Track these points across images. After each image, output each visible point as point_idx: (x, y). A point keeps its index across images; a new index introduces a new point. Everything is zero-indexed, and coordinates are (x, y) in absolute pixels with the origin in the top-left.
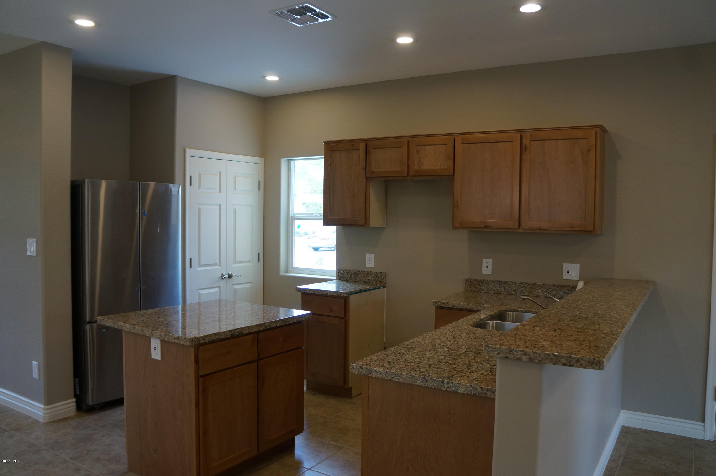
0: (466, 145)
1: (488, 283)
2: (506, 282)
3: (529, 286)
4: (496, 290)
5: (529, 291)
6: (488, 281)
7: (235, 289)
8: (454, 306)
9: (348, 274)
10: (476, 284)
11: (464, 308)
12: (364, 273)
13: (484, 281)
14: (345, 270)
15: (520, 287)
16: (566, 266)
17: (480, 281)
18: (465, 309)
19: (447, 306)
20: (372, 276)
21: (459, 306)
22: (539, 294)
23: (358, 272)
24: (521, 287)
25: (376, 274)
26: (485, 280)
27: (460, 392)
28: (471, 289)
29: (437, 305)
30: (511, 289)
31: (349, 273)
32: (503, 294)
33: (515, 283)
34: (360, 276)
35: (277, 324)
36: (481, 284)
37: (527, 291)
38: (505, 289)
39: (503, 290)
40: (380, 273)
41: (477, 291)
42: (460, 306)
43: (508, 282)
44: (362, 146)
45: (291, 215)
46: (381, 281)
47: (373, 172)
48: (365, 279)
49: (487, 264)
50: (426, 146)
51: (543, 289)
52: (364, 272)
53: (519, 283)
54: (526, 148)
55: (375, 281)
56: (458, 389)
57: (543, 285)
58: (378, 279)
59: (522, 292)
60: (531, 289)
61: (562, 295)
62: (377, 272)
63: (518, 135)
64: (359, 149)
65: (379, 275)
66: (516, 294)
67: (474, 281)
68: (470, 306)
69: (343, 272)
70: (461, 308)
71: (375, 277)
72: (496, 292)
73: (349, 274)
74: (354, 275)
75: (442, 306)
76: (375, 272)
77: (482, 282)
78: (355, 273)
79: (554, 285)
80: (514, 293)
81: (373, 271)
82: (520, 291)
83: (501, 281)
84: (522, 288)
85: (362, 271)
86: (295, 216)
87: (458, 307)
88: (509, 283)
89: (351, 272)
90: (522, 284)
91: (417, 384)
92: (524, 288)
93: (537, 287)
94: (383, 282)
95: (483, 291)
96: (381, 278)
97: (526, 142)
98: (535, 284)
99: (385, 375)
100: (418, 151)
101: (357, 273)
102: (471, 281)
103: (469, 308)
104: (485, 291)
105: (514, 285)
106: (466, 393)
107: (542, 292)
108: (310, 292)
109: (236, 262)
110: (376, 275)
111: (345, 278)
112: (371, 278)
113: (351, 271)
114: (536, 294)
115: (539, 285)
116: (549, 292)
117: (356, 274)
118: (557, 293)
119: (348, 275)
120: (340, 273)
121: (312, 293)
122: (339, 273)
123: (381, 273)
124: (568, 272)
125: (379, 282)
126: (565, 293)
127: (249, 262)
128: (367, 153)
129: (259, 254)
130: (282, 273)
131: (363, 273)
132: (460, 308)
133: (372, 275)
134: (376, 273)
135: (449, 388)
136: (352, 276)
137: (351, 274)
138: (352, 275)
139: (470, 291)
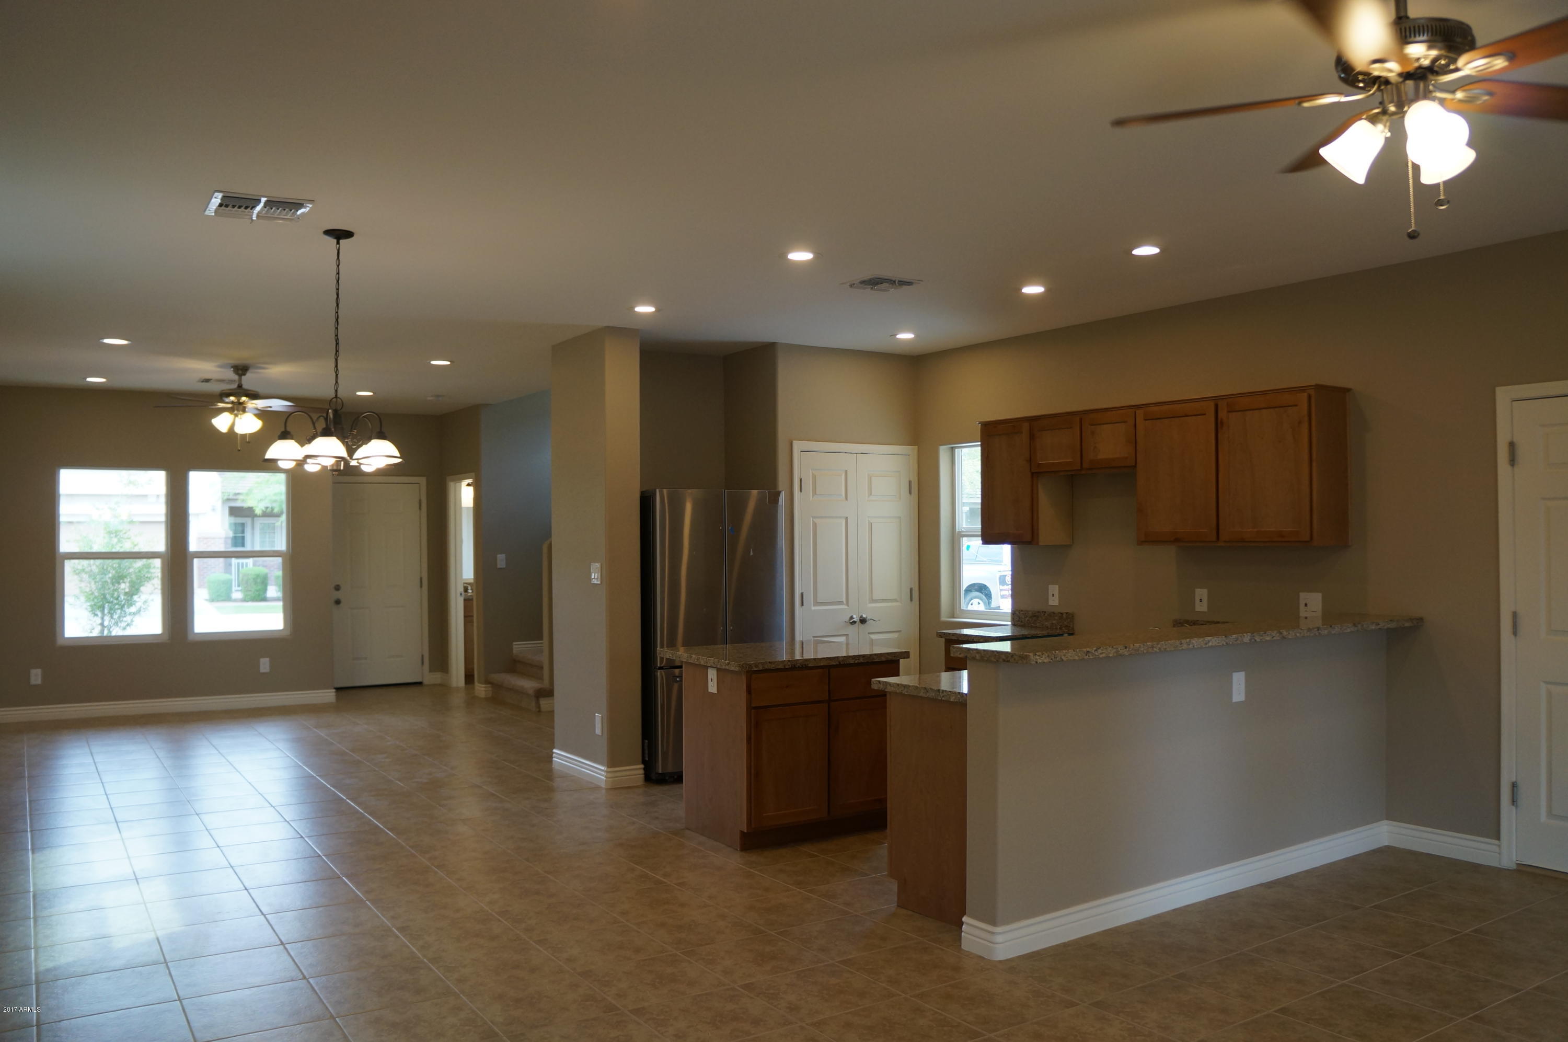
0: (1150, 422)
7: (872, 640)
9: (1026, 616)
12: (1046, 615)
14: (1022, 611)
16: (1303, 595)
20: (1056, 618)
23: (1038, 612)
27: (951, 700)
31: (1027, 614)
34: (1040, 619)
35: (856, 660)
40: (1065, 614)
44: (1026, 427)
45: (958, 529)
46: (1067, 625)
47: (1039, 465)
48: (1047, 623)
49: (1201, 596)
50: (1102, 426)
52: (1045, 612)
54: (1222, 423)
55: (1060, 625)
63: (1212, 404)
64: (1022, 433)
65: (1064, 616)
67: (1184, 622)
69: (1019, 613)
71: (1060, 618)
74: (1033, 618)
76: (1059, 613)
77: (1194, 623)
78: (1034, 615)
81: (1057, 611)
85: (1043, 612)
86: (962, 531)
89: (1030, 610)
91: (920, 695)
94: (1070, 626)
96: (1067, 620)
97: (1222, 414)
99: (897, 689)
100: (1093, 433)
101: (1036, 614)
102: (1181, 623)
106: (955, 701)
109: (873, 601)
110: (1061, 616)
111: (1021, 622)
112: (1055, 622)
120: (1015, 615)
123: (1067, 613)
124: (1306, 606)
125: (1065, 627)
127: (895, 600)
128: (1032, 437)
129: (911, 590)
130: (944, 618)
131: (1044, 615)
133: (1056, 616)
134: (1061, 614)
136: (1030, 619)
137: (1029, 616)
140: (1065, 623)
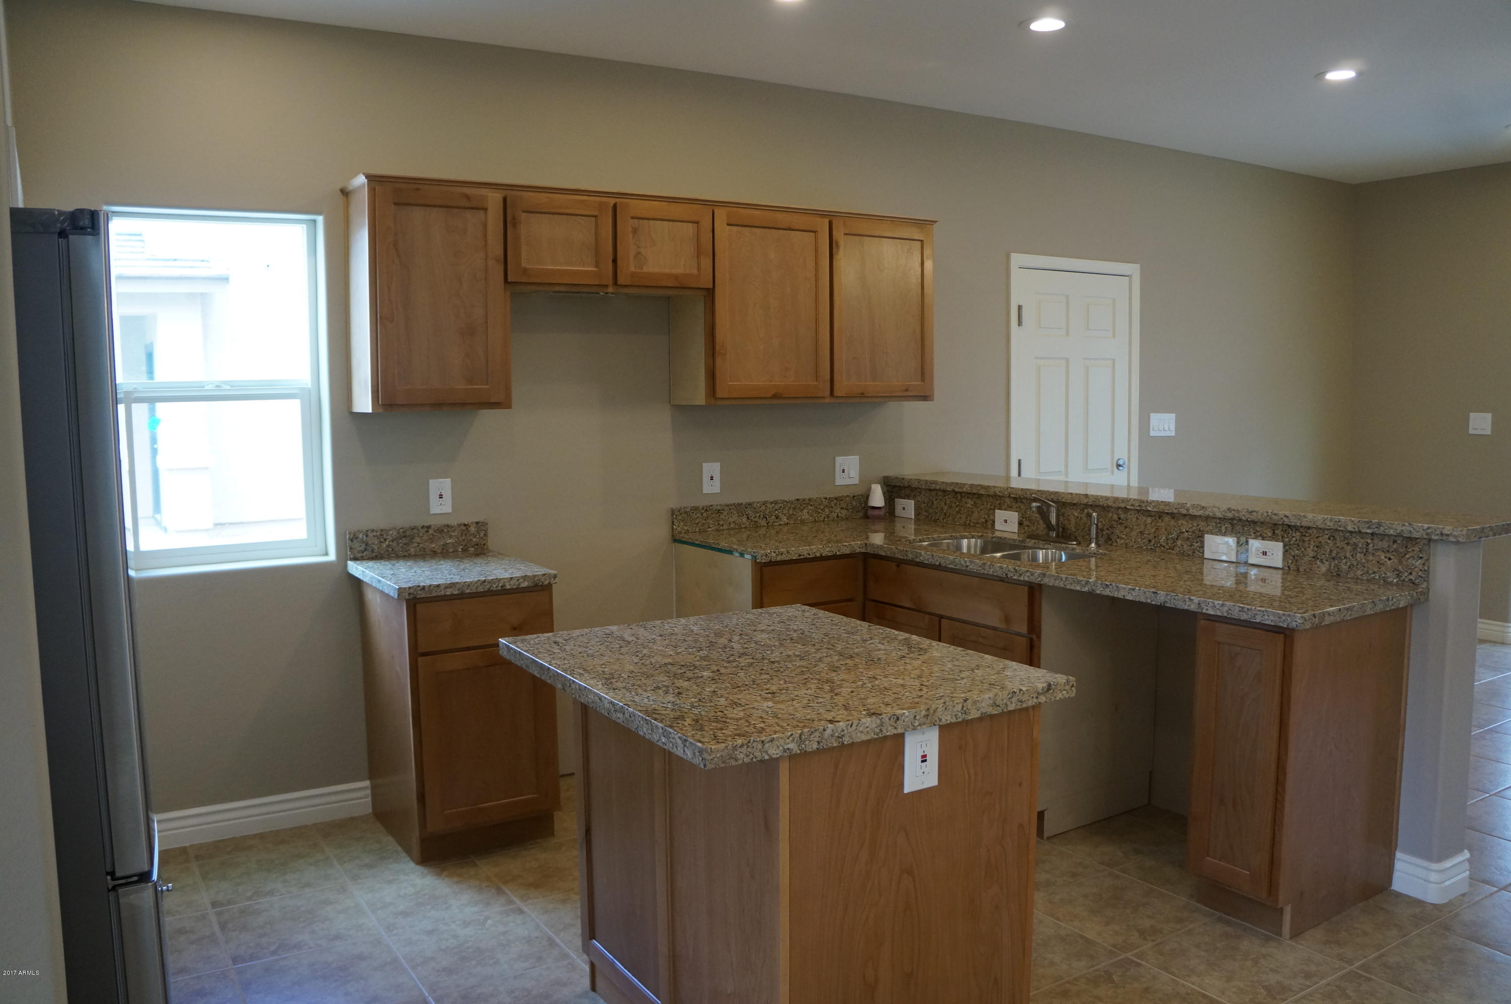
0: (735, 229)
1: (719, 510)
2: (750, 504)
3: (789, 504)
4: (734, 522)
5: (788, 515)
6: (719, 508)
8: (800, 555)
9: (382, 540)
10: (696, 516)
11: (818, 555)
12: (431, 532)
13: (711, 508)
14: (373, 531)
15: (773, 510)
16: (839, 460)
17: (703, 509)
18: (819, 557)
19: (787, 559)
20: (453, 534)
21: (809, 554)
22: (803, 517)
23: (412, 529)
24: (776, 510)
25: (464, 528)
26: (712, 506)
28: (686, 528)
29: (769, 559)
30: (759, 516)
31: (385, 536)
32: (745, 528)
33: (765, 503)
34: (418, 540)
36: (705, 515)
37: (785, 515)
38: (748, 518)
39: (744, 519)
40: (475, 525)
41: (697, 530)
42: (810, 552)
43: (754, 503)
44: (494, 199)
46: (477, 545)
47: (525, 270)
48: (434, 546)
49: (711, 473)
50: (651, 222)
51: (810, 507)
52: (429, 527)
53: (772, 503)
54: (838, 246)
55: (462, 545)
57: (809, 500)
58: (471, 540)
59: (777, 518)
60: (791, 512)
61: (839, 514)
62: (466, 523)
63: (826, 221)
64: (485, 209)
65: (473, 529)
66: (767, 523)
67: (691, 510)
68: (828, 549)
69: (367, 536)
70: (813, 556)
71: (462, 535)
72: (732, 526)
73: (385, 540)
74: (400, 541)
75: (779, 559)
76: (459, 525)
77: (706, 510)
78: (404, 534)
79: (826, 498)
80: (763, 523)
81: (454, 522)
82: (773, 517)
83: (741, 504)
84: (777, 512)
85: (423, 527)
87: (808, 556)
88: (755, 504)
89: (391, 532)
90: (776, 503)
92: (780, 511)
93: (801, 505)
94: (484, 544)
95: (709, 527)
96: (478, 536)
97: (837, 235)
98: (798, 500)
100: (635, 231)
101: (408, 534)
102: (686, 512)
103: (827, 553)
104: (714, 528)
105: (763, 508)
107: (808, 512)
108: (448, 593)
110: (464, 530)
111: (373, 551)
112: (450, 541)
113: (390, 530)
114: (799, 518)
115: (804, 500)
116: (820, 511)
117: (405, 536)
118: (831, 512)
119: (381, 542)
120: (355, 541)
121: (456, 592)
122: (352, 540)
123: (477, 523)
124: (844, 472)
125: (473, 547)
126: (843, 508)
128: (508, 221)
131: (427, 531)
132: (812, 556)
133: (454, 531)
134: (465, 525)
136: (395, 544)
137: (391, 538)
138: (393, 541)
139: (685, 533)
140: (474, 540)
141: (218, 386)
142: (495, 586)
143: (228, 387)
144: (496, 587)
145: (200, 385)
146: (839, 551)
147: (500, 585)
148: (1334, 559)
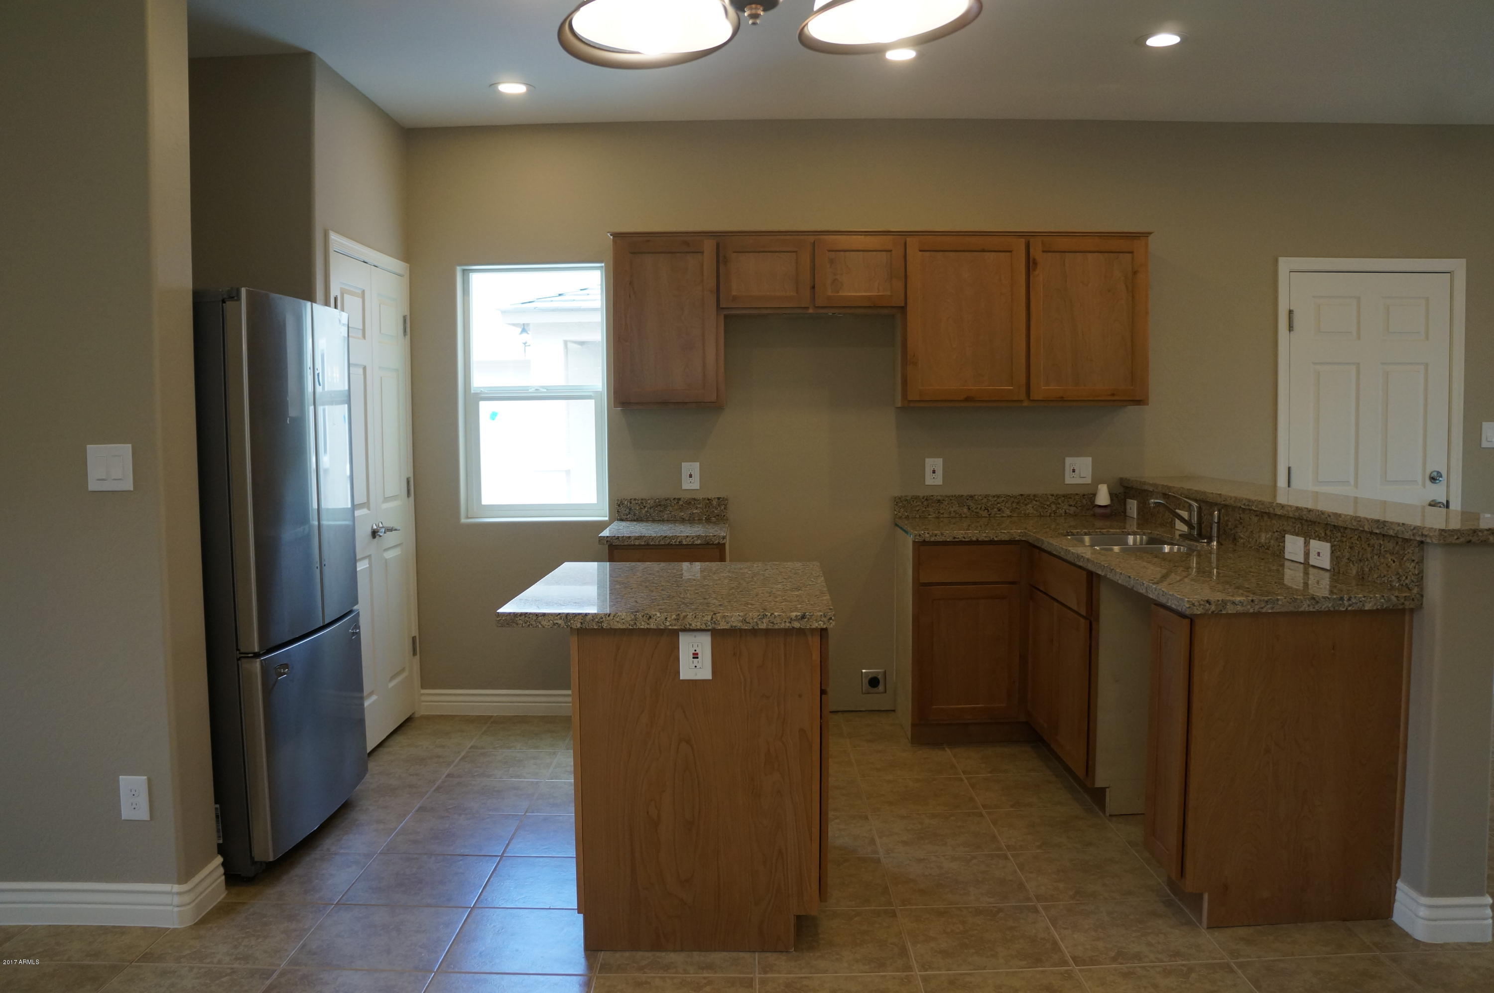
0: (928, 254)
1: (939, 500)
2: (972, 497)
3: (1012, 499)
4: (954, 512)
5: (1011, 508)
6: (939, 498)
7: (386, 560)
8: (955, 538)
9: (642, 507)
10: (916, 504)
11: (974, 539)
12: (681, 503)
13: (932, 498)
14: (635, 499)
15: (996, 503)
16: (1069, 461)
17: (923, 498)
18: (975, 541)
19: (941, 540)
20: (699, 506)
21: (964, 538)
22: (1028, 511)
23: (666, 500)
24: (998, 503)
25: (708, 502)
26: (932, 496)
28: (906, 514)
29: (923, 539)
30: (981, 508)
31: (644, 504)
32: (966, 517)
33: (986, 496)
34: (670, 508)
36: (925, 503)
37: (1008, 508)
38: (969, 509)
39: (965, 510)
40: (716, 500)
41: (918, 516)
42: (965, 536)
43: (975, 495)
44: (709, 246)
46: (718, 516)
47: (734, 298)
48: (683, 514)
49: (934, 467)
50: (846, 253)
51: (1034, 502)
52: (679, 499)
53: (994, 496)
54: (1035, 263)
55: (705, 515)
56: (1363, 605)
57: (1035, 496)
58: (713, 511)
59: (999, 511)
60: (1014, 505)
61: (1067, 511)
62: (710, 498)
63: (1022, 241)
64: (702, 253)
65: (715, 503)
66: (989, 515)
67: (912, 498)
68: (984, 535)
69: (631, 503)
70: (969, 540)
71: (706, 507)
72: (953, 514)
73: (645, 507)
74: (656, 509)
75: (933, 539)
76: (704, 499)
77: (926, 499)
78: (659, 504)
79: (1052, 495)
80: (985, 514)
81: (700, 496)
82: (995, 510)
83: (962, 496)
84: (999, 505)
85: (675, 499)
86: (481, 393)
87: (964, 540)
88: (976, 497)
89: (649, 502)
90: (998, 497)
92: (1002, 504)
93: (1025, 500)
94: (724, 516)
95: (929, 515)
96: (719, 509)
97: (1036, 252)
98: (1022, 495)
100: (832, 262)
101: (662, 503)
102: (907, 500)
103: (983, 538)
104: (934, 515)
105: (985, 500)
107: (1033, 507)
108: (637, 544)
109: (385, 499)
110: (707, 503)
111: (634, 515)
112: (696, 511)
113: (649, 500)
114: (1023, 512)
115: (1029, 496)
116: (1046, 506)
117: (660, 505)
118: (1058, 508)
119: (641, 508)
120: (622, 506)
121: (643, 543)
122: (619, 506)
123: (719, 499)
124: (1074, 472)
125: (715, 517)
126: (1070, 506)
128: (721, 259)
129: (408, 480)
130: (463, 520)
131: (678, 503)
132: (967, 540)
133: (699, 504)
134: (708, 499)
135: (1350, 605)
136: (652, 510)
137: (649, 506)
138: (650, 508)
139: (906, 518)
140: (716, 511)
141: (536, 390)
142: (673, 541)
143: (545, 390)
144: (675, 542)
145: (526, 389)
146: (996, 537)
147: (678, 540)
148: (1360, 561)
